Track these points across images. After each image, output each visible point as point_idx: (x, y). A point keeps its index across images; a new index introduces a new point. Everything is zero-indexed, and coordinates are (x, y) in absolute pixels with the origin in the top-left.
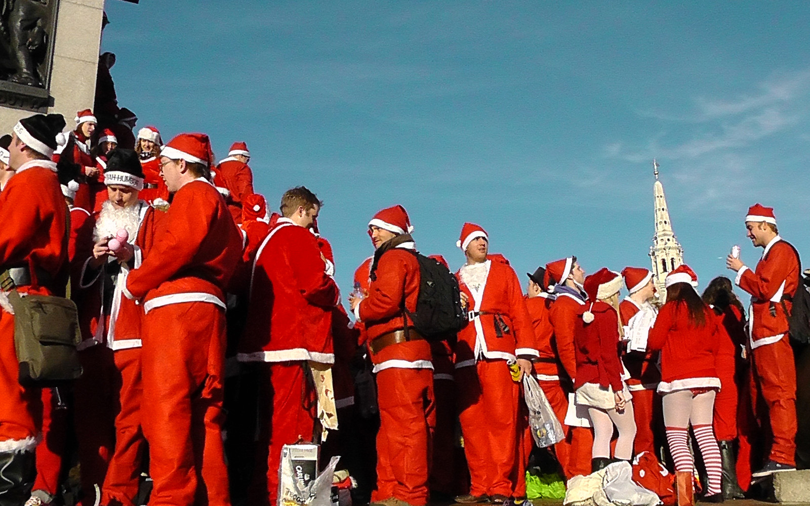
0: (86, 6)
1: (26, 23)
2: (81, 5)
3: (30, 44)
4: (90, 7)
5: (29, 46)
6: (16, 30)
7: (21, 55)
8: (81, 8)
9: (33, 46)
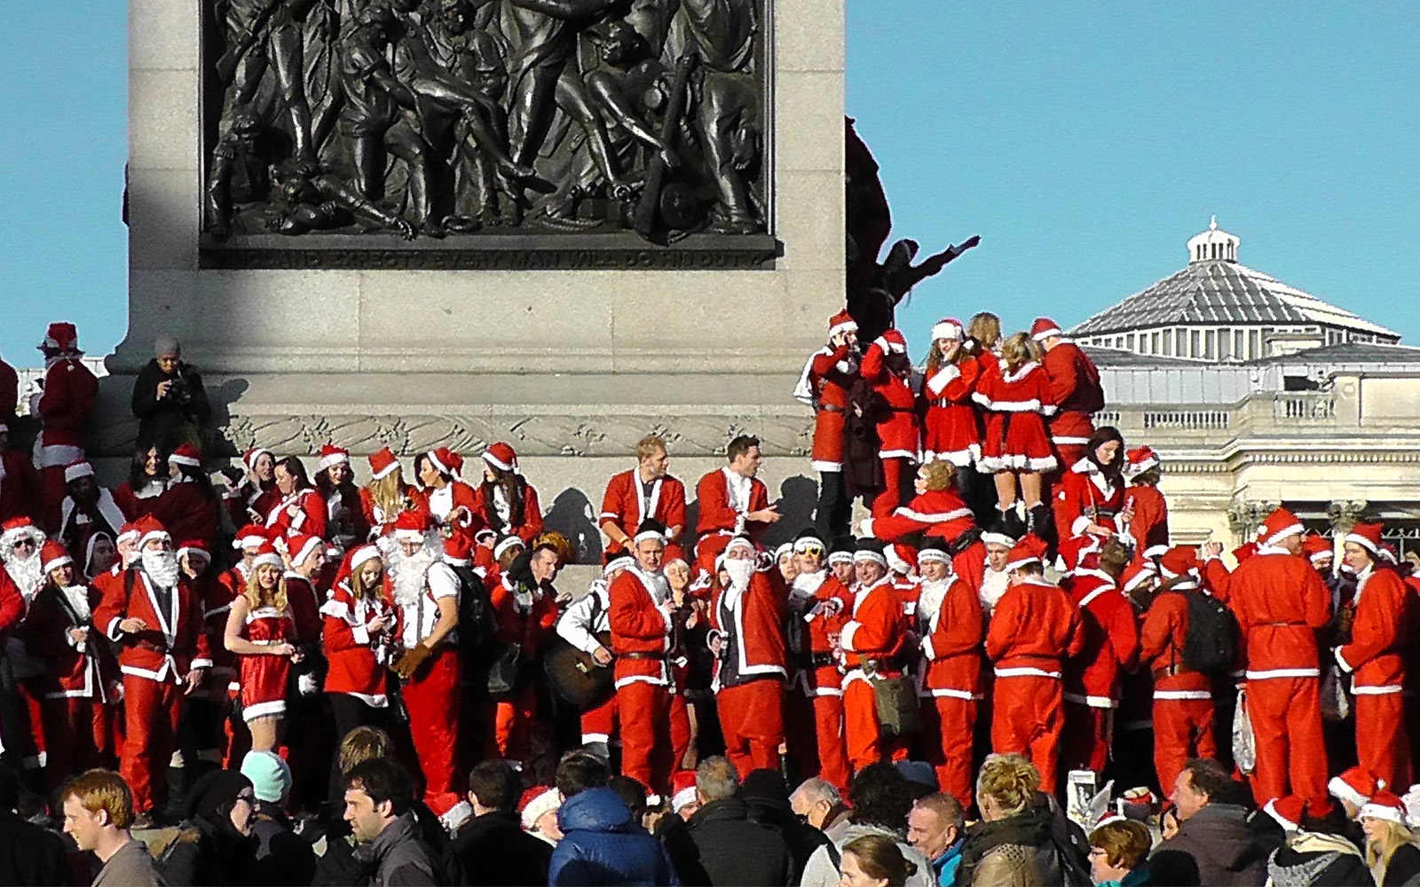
0: (818, 71)
1: (727, 122)
2: (808, 71)
3: (739, 160)
4: (822, 72)
5: (735, 164)
6: (712, 138)
7: (725, 183)
8: (809, 76)
9: (742, 163)
